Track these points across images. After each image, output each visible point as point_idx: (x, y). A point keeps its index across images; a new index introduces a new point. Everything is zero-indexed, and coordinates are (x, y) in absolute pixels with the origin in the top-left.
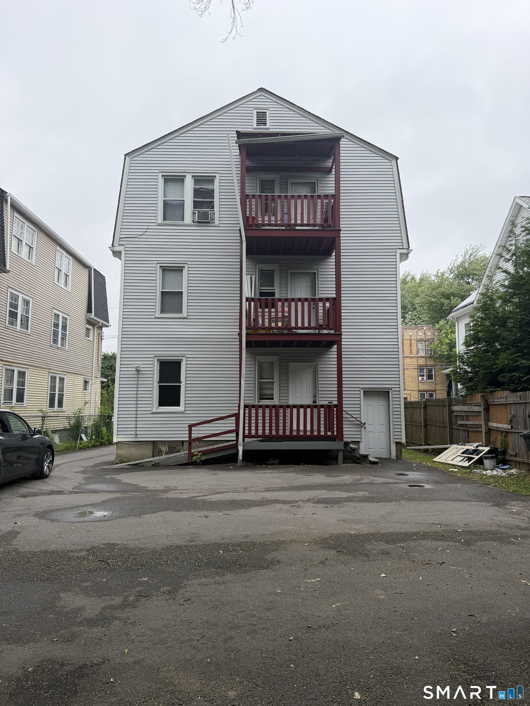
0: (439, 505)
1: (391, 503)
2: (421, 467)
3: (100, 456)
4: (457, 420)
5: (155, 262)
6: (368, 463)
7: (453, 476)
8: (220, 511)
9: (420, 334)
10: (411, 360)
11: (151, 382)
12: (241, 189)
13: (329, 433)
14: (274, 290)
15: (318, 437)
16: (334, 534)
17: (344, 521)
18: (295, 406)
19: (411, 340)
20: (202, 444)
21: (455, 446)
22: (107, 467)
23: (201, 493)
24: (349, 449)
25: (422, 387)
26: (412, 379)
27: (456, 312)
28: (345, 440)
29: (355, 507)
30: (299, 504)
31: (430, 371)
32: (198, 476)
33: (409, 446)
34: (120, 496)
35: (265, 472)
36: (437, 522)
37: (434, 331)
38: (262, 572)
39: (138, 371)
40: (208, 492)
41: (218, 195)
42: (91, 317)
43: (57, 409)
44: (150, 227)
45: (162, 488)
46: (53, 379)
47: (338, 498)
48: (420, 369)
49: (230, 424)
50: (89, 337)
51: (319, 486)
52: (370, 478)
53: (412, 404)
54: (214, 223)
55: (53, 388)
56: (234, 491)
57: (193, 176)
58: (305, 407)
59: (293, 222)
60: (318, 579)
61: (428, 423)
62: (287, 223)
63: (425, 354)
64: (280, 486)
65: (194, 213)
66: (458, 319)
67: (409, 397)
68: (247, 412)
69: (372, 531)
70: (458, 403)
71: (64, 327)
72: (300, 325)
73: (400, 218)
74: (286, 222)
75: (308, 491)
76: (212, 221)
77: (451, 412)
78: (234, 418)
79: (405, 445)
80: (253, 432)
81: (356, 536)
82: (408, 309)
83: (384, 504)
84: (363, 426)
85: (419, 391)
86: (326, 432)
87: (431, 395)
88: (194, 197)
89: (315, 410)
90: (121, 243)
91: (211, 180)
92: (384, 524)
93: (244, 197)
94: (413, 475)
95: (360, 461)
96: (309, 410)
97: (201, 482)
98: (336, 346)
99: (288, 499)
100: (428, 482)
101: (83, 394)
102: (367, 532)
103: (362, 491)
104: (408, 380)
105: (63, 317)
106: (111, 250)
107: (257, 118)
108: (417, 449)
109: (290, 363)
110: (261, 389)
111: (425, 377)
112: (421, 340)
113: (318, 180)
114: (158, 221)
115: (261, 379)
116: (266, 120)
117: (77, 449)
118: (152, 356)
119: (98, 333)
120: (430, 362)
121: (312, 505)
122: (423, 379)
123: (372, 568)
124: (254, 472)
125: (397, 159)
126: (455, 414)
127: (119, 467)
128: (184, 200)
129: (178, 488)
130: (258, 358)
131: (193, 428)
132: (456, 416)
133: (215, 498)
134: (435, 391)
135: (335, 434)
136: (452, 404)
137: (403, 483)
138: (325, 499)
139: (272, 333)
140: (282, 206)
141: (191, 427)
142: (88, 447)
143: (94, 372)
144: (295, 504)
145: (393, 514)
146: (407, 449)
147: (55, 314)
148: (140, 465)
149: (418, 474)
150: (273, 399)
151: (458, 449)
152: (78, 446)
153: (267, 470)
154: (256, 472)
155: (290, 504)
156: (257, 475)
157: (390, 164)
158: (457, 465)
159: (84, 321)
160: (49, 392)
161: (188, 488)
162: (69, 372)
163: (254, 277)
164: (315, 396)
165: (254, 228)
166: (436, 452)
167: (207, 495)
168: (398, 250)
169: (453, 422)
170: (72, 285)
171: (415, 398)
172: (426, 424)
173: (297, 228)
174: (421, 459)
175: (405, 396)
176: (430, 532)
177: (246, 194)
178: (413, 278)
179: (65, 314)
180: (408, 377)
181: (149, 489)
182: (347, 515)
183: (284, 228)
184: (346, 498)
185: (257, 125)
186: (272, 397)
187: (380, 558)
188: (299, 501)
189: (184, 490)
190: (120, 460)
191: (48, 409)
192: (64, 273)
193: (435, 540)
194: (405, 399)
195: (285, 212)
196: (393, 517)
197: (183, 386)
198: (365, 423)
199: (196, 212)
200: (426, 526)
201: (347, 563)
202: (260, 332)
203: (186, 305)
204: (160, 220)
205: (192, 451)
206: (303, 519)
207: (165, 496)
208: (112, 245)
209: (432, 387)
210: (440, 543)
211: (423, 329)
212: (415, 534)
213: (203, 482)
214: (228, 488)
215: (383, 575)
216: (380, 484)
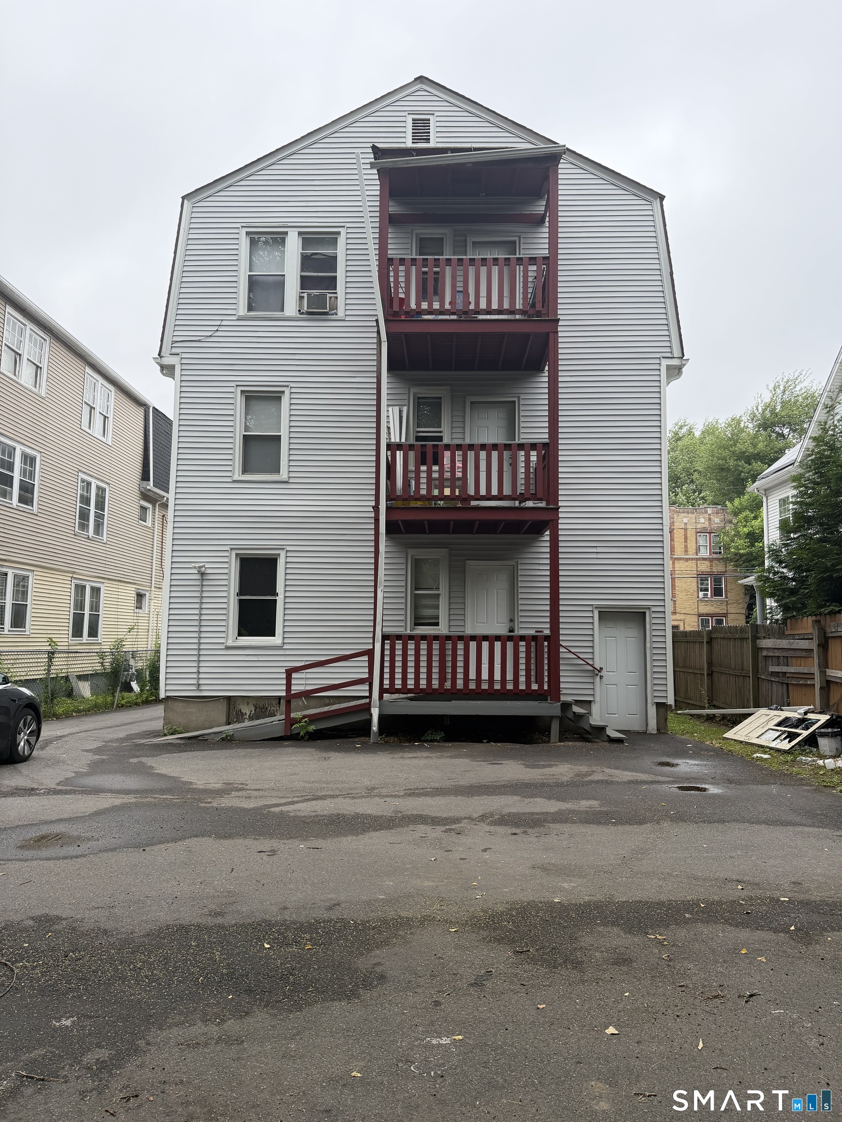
0: (737, 833)
1: (643, 827)
2: (701, 750)
3: (146, 720)
4: (767, 664)
5: (233, 384)
6: (605, 740)
7: (762, 769)
8: (305, 839)
9: (702, 520)
10: (686, 564)
11: (225, 594)
12: (379, 249)
13: (535, 687)
14: (440, 432)
15: (515, 694)
16: (518, 904)
17: (544, 868)
18: (473, 638)
19: (686, 530)
20: (313, 702)
21: (763, 711)
22: (144, 741)
23: (286, 798)
24: (570, 715)
25: (704, 609)
26: (687, 595)
27: (764, 480)
28: (563, 698)
29: (571, 835)
30: (462, 825)
31: (717, 581)
32: (294, 762)
33: (681, 709)
34: (134, 800)
35: (416, 755)
36: (734, 878)
37: (724, 516)
38: (338, 1007)
39: (203, 574)
40: (298, 797)
41: (344, 266)
42: (148, 488)
43: (87, 640)
44: (224, 323)
45: (218, 786)
46: (81, 589)
47: (540, 813)
48: (702, 578)
49: (357, 669)
50: (146, 522)
51: (507, 786)
52: (607, 770)
53: (686, 636)
54: (336, 314)
55: (79, 605)
56: (348, 794)
57: (300, 233)
58: (491, 639)
59: (472, 307)
60: (457, 1038)
61: (715, 669)
62: (461, 308)
63: (710, 554)
64: (436, 785)
65: (301, 298)
66: (767, 491)
67: (681, 624)
68: (387, 647)
69: (599, 897)
70: (770, 633)
71: (100, 505)
72: (483, 492)
73: (668, 303)
74: (460, 306)
75: (485, 796)
76: (333, 312)
77: (757, 650)
78: (366, 658)
79: (674, 708)
80: (398, 683)
81: (563, 910)
82: (681, 481)
83: (628, 828)
84: (597, 675)
85: (700, 615)
86: (528, 683)
87: (720, 622)
88: (302, 270)
89: (510, 645)
90: (175, 351)
91: (331, 239)
92: (624, 879)
93: (386, 263)
94: (687, 766)
95: (591, 737)
96: (498, 645)
97: (295, 774)
98: (548, 533)
99: (444, 815)
100: (714, 781)
101: (135, 615)
102: (587, 898)
103: (588, 799)
104: (680, 596)
105: (98, 488)
106: (157, 363)
107: (413, 129)
108: (695, 715)
109: (468, 562)
110: (416, 607)
111: (709, 593)
112: (703, 531)
113: (520, 237)
114: (238, 312)
115: (416, 589)
116: (429, 133)
117: (115, 706)
118: (227, 548)
119: (162, 515)
120: (718, 568)
121: (487, 828)
122: (706, 595)
123: (587, 1006)
124: (396, 756)
125: (662, 198)
126: (765, 653)
127: (163, 742)
128: (284, 275)
129: (248, 787)
130: (411, 552)
131: (294, 675)
132: (766, 657)
133: (305, 809)
134: (725, 615)
135: (546, 687)
136: (759, 635)
137: (668, 782)
138: (515, 814)
139: (433, 506)
140: (454, 278)
141: (289, 673)
142: (137, 704)
143: (153, 579)
144: (454, 827)
145: (644, 853)
146: (677, 714)
147: (83, 481)
148: (200, 738)
149: (697, 762)
150: (437, 624)
151: (769, 717)
152: (116, 702)
153: (421, 751)
154: (401, 754)
155: (445, 825)
156: (402, 761)
157: (649, 207)
158: (767, 747)
159: (136, 493)
160: (72, 611)
161: (266, 786)
162: (108, 579)
163: (405, 409)
164: (512, 620)
165: (403, 318)
166: (729, 721)
167: (293, 803)
168: (663, 360)
169: (760, 668)
170: (114, 433)
171: (693, 626)
172: (712, 671)
173: (481, 317)
174: (701, 733)
175: (676, 623)
176: (721, 902)
177: (389, 256)
178: (690, 432)
179: (102, 481)
180: (681, 591)
181: (195, 786)
182: (552, 855)
183: (454, 317)
184: (557, 813)
185: (413, 143)
186: (437, 621)
187: (607, 976)
188: (465, 818)
189: (256, 790)
190: (171, 729)
191: (71, 640)
192: (100, 413)
193: (731, 925)
194: (675, 627)
195: (458, 289)
196: (644, 862)
197: (280, 599)
198: (601, 669)
199: (305, 295)
200: (712, 886)
201: (533, 986)
202: (413, 504)
203: (286, 459)
204: (242, 310)
205: (293, 715)
206: (462, 862)
207: (215, 804)
208: (159, 355)
209: (721, 608)
210: (744, 934)
211: (706, 512)
212: (690, 906)
213: (297, 774)
214: (338, 789)
215: (611, 1030)
216: (624, 783)
